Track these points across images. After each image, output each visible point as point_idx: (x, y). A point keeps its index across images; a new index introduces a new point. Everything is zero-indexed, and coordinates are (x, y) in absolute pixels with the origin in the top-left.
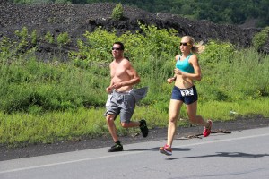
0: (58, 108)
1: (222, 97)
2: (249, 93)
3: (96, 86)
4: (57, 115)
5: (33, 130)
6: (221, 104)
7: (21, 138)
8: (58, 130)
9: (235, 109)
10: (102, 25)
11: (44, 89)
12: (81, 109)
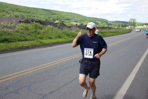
0: (12, 42)
1: (50, 38)
2: (56, 37)
3: (21, 36)
4: (11, 43)
5: (5, 47)
6: (50, 40)
7: (3, 49)
8: (12, 47)
9: (54, 41)
10: (23, 22)
11: (8, 37)
12: (18, 42)
